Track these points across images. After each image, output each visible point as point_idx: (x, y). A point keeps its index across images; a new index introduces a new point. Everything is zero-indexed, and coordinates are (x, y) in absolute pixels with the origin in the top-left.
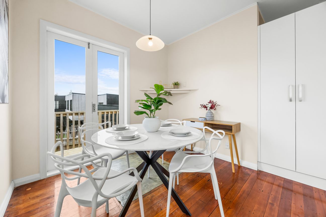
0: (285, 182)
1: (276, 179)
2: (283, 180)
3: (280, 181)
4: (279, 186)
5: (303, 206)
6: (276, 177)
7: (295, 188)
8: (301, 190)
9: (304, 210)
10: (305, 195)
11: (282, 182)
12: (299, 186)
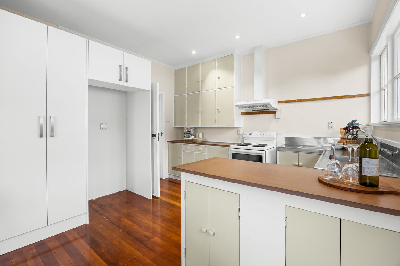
0: (38, 248)
1: (24, 253)
2: (34, 248)
3: (31, 252)
4: (34, 257)
5: (70, 259)
6: (23, 250)
7: (51, 245)
8: (57, 244)
9: (73, 262)
10: (63, 245)
11: (35, 251)
12: (53, 241)
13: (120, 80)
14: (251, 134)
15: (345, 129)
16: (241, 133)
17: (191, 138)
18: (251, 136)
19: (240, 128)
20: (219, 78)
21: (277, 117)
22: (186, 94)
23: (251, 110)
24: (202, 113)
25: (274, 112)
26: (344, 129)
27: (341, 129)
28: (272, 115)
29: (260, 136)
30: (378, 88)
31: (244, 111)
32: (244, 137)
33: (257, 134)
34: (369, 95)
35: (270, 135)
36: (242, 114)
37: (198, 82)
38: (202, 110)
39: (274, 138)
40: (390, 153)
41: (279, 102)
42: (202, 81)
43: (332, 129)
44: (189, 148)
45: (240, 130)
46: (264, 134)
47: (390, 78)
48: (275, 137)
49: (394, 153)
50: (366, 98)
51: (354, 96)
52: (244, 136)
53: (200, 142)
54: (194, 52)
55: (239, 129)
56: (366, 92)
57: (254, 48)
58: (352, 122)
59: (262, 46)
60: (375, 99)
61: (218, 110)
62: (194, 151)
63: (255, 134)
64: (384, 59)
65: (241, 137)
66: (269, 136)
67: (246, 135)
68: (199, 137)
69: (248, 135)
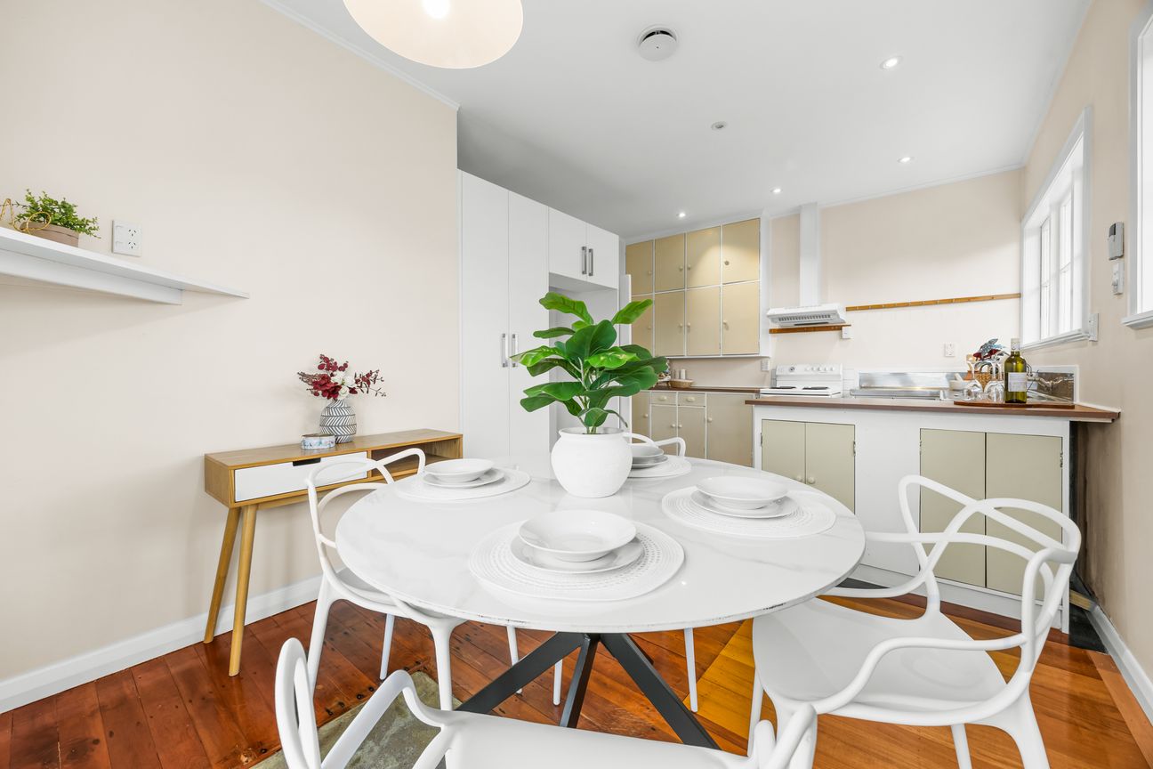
13: (584, 273)
14: (792, 369)
15: (978, 355)
16: (769, 368)
17: (666, 379)
18: (792, 373)
19: (766, 359)
20: (727, 263)
21: (844, 336)
22: (654, 294)
23: (791, 324)
24: (689, 331)
25: (839, 328)
26: (975, 355)
27: (968, 357)
28: (834, 334)
29: (812, 373)
30: (1036, 284)
31: (777, 326)
32: (777, 376)
33: (806, 370)
34: (1019, 296)
35: (831, 369)
36: (772, 331)
37: (681, 270)
38: (689, 324)
39: (839, 376)
40: (1049, 383)
41: (848, 309)
42: (689, 269)
43: (951, 356)
44: (665, 398)
45: (767, 364)
46: (818, 369)
47: (1053, 271)
48: (841, 373)
49: (1055, 383)
50: (1015, 301)
51: (992, 298)
52: (777, 373)
53: (687, 386)
54: (682, 215)
55: (764, 360)
56: (1014, 290)
57: (800, 207)
58: (990, 342)
59: (816, 203)
60: (1030, 302)
61: (725, 324)
62: (677, 403)
63: (799, 370)
64: (1045, 234)
65: (769, 377)
66: (829, 372)
67: (783, 370)
68: (680, 378)
69: (786, 371)
